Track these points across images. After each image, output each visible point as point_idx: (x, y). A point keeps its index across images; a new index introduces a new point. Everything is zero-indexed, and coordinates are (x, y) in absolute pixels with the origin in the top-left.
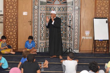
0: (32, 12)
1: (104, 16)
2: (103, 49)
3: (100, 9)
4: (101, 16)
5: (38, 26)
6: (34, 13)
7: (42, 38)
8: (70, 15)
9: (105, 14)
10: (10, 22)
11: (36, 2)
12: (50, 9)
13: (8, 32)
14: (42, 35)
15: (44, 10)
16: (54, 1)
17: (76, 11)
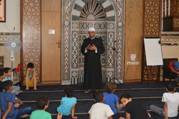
0: (61, 30)
1: (153, 35)
2: (153, 78)
3: (149, 26)
4: (150, 35)
5: (69, 49)
6: (64, 32)
7: (75, 65)
8: (111, 34)
9: (154, 32)
10: (30, 44)
11: (67, 16)
12: (82, 26)
13: (27, 58)
14: (75, 61)
15: (77, 28)
16: (87, 16)
17: (119, 28)
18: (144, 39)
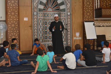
3: (87, 14)
4: (87, 20)
6: (34, 19)
7: (41, 40)
8: (63, 20)
9: (90, 18)
10: (12, 27)
11: (35, 9)
12: (45, 15)
13: (10, 36)
15: (42, 16)
16: (48, 9)
17: (68, 16)
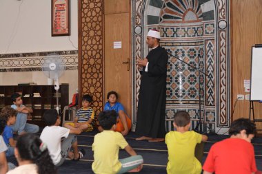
6: (135, 44)
8: (210, 43)
10: (90, 66)
11: (138, 17)
12: (175, 32)
13: (86, 87)
16: (185, 15)
17: (220, 31)
18: (254, 48)
